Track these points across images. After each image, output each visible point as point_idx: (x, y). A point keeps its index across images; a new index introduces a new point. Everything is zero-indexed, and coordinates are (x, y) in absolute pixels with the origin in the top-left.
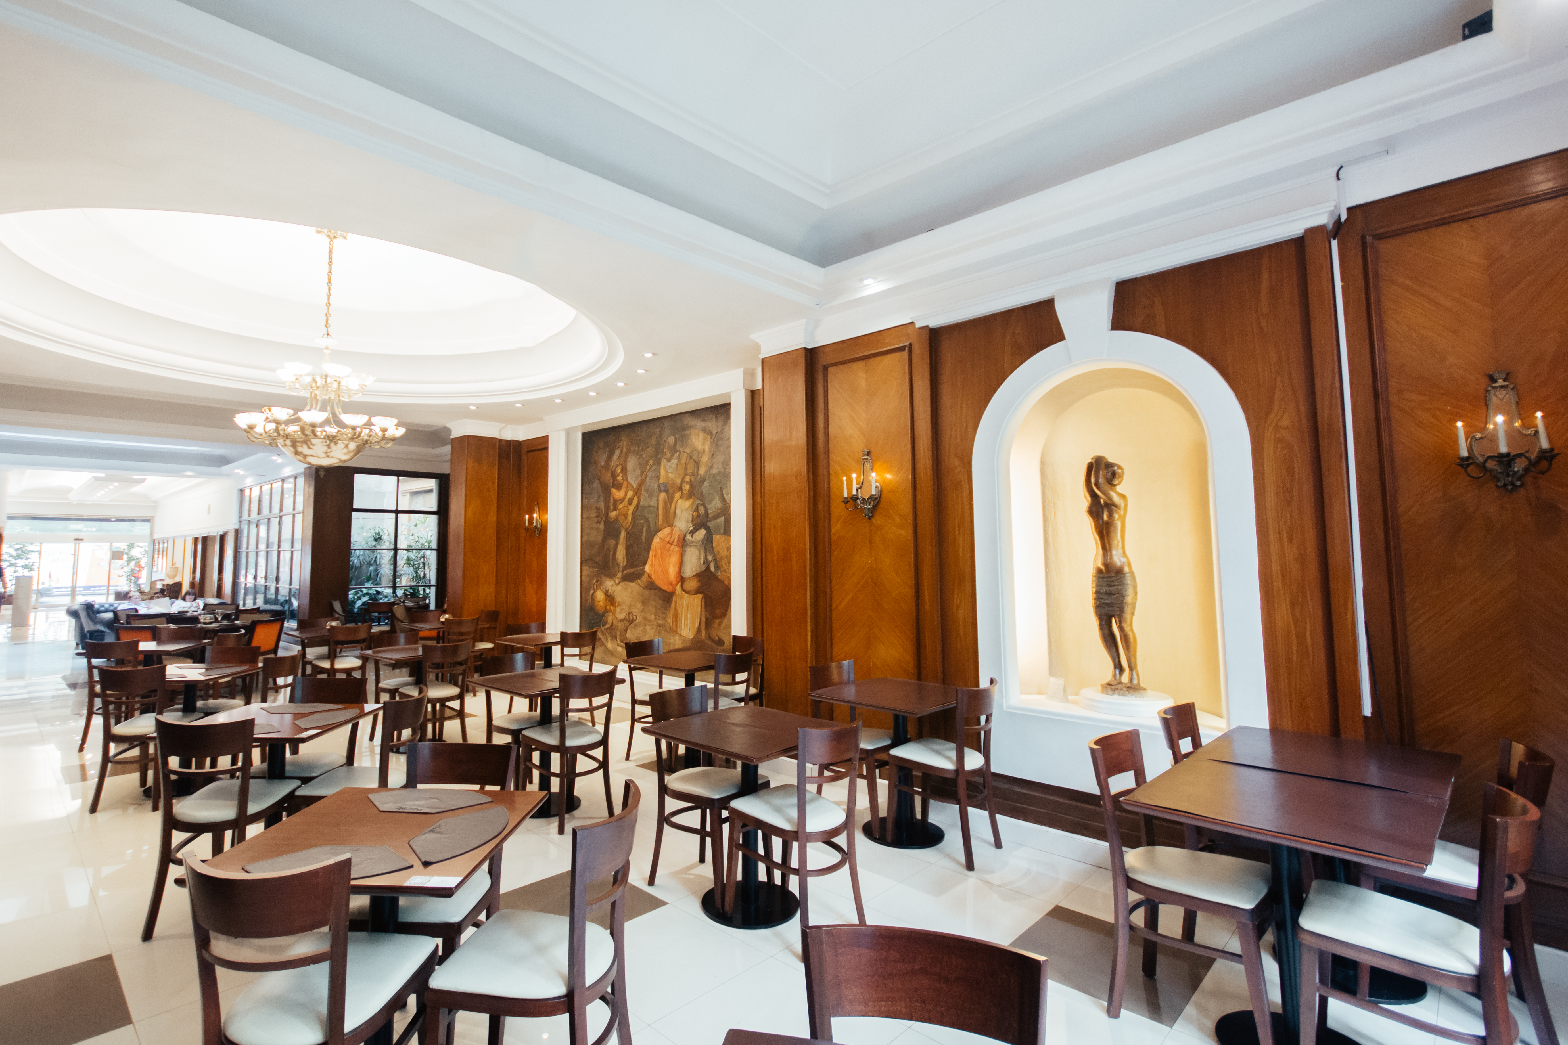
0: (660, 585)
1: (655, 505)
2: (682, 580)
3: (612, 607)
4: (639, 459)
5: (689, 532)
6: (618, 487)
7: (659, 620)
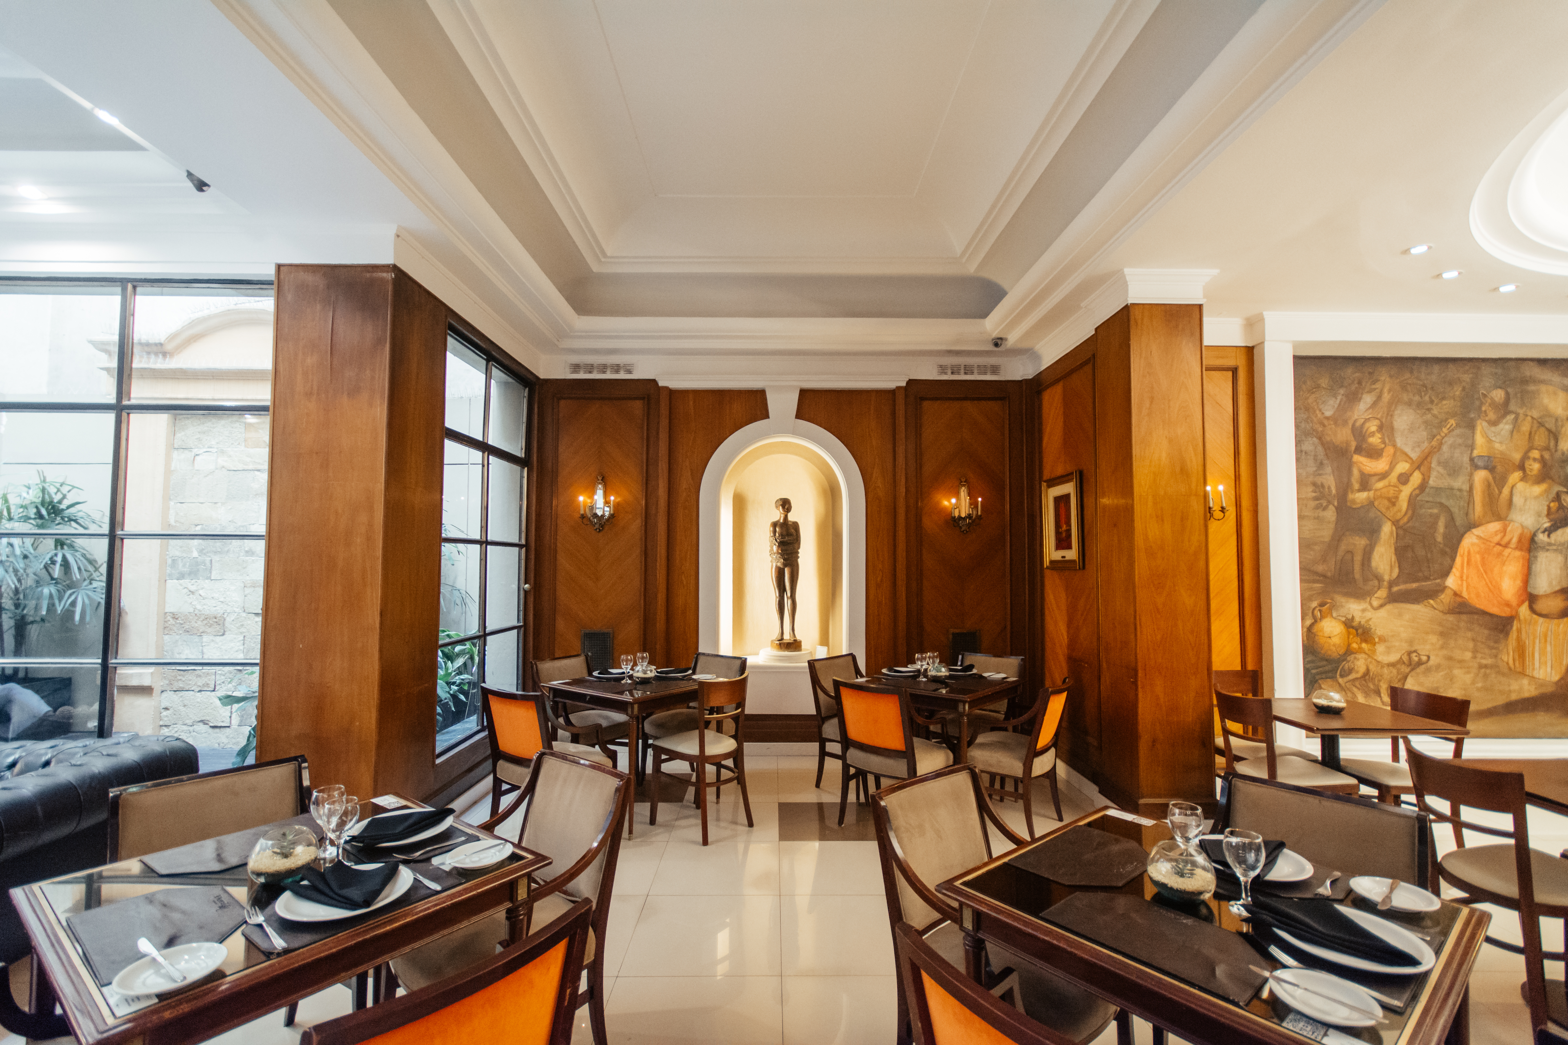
0: (1482, 607)
1: (1466, 487)
2: (1532, 599)
3: (1364, 645)
4: (1425, 414)
5: (1542, 530)
6: (1374, 454)
7: (1482, 658)
